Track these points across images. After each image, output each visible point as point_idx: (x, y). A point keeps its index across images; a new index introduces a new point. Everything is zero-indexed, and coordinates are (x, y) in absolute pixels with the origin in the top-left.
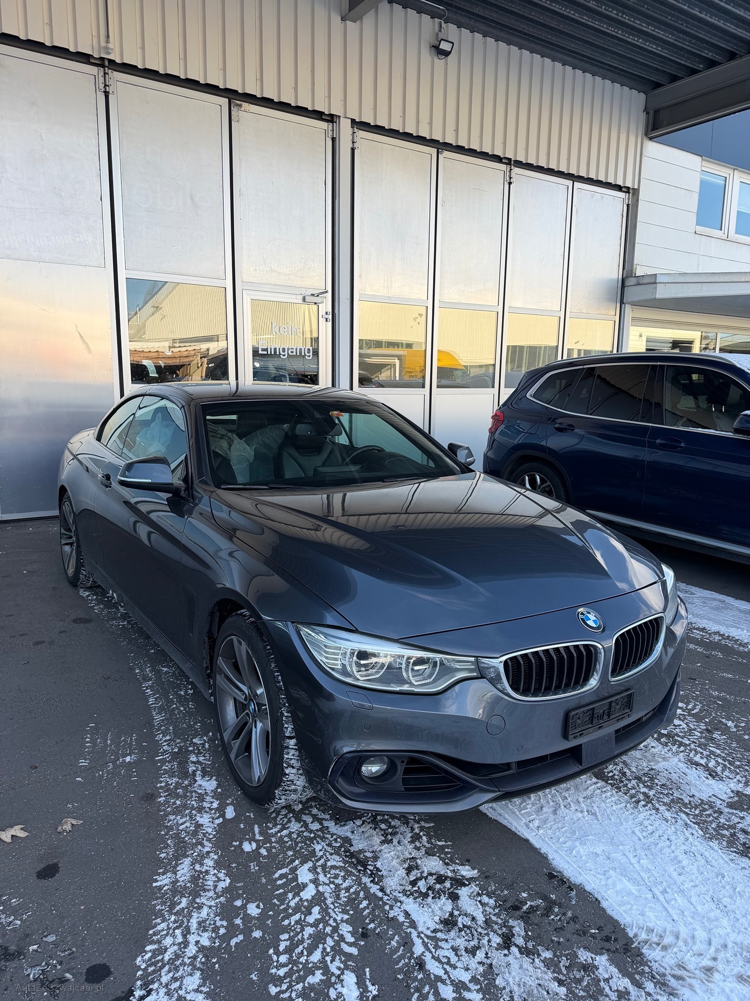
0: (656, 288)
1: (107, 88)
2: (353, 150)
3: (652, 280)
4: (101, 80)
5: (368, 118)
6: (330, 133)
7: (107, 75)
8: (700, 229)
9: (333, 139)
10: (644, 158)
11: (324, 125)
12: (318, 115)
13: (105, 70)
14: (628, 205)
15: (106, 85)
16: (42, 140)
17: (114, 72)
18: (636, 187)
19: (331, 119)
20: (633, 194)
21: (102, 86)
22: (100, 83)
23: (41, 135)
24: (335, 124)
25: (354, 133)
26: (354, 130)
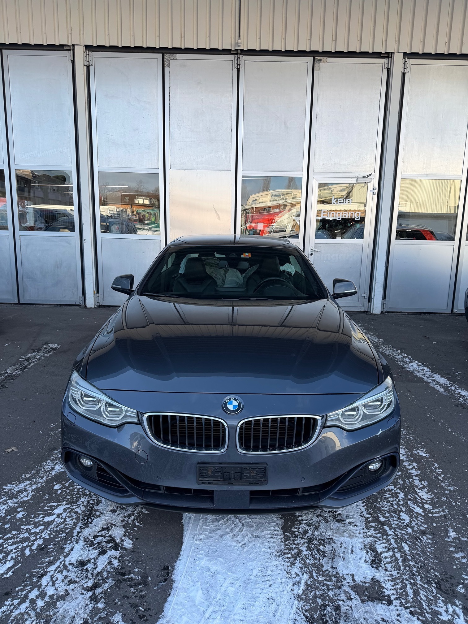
1: (239, 66)
2: (404, 75)
4: (236, 62)
5: (417, 49)
6: (386, 66)
7: (239, 59)
9: (389, 70)
11: (382, 61)
12: (377, 55)
13: (238, 56)
15: (238, 65)
16: (202, 102)
17: (243, 56)
19: (388, 55)
21: (236, 66)
22: (235, 64)
23: (202, 100)
24: (390, 58)
25: (405, 62)
26: (405, 60)
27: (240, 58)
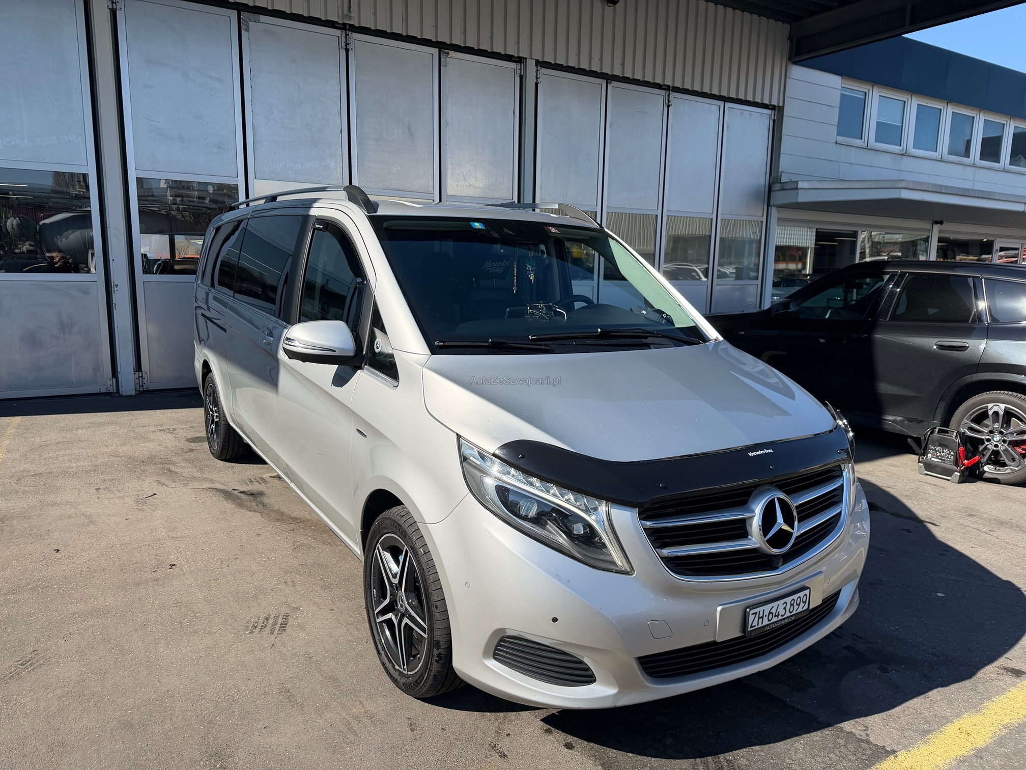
0: (798, 193)
1: (348, 46)
2: (537, 84)
3: (794, 186)
4: (344, 40)
5: (549, 58)
6: (519, 72)
8: (840, 139)
9: (521, 77)
10: (788, 80)
11: (513, 65)
12: (509, 58)
13: (346, 32)
14: (774, 121)
15: (347, 44)
16: (299, 88)
17: (353, 33)
18: (781, 104)
19: (520, 60)
20: (778, 111)
21: (344, 45)
22: (343, 42)
23: (298, 85)
24: (522, 64)
25: (537, 70)
26: (537, 68)
27: (348, 35)
